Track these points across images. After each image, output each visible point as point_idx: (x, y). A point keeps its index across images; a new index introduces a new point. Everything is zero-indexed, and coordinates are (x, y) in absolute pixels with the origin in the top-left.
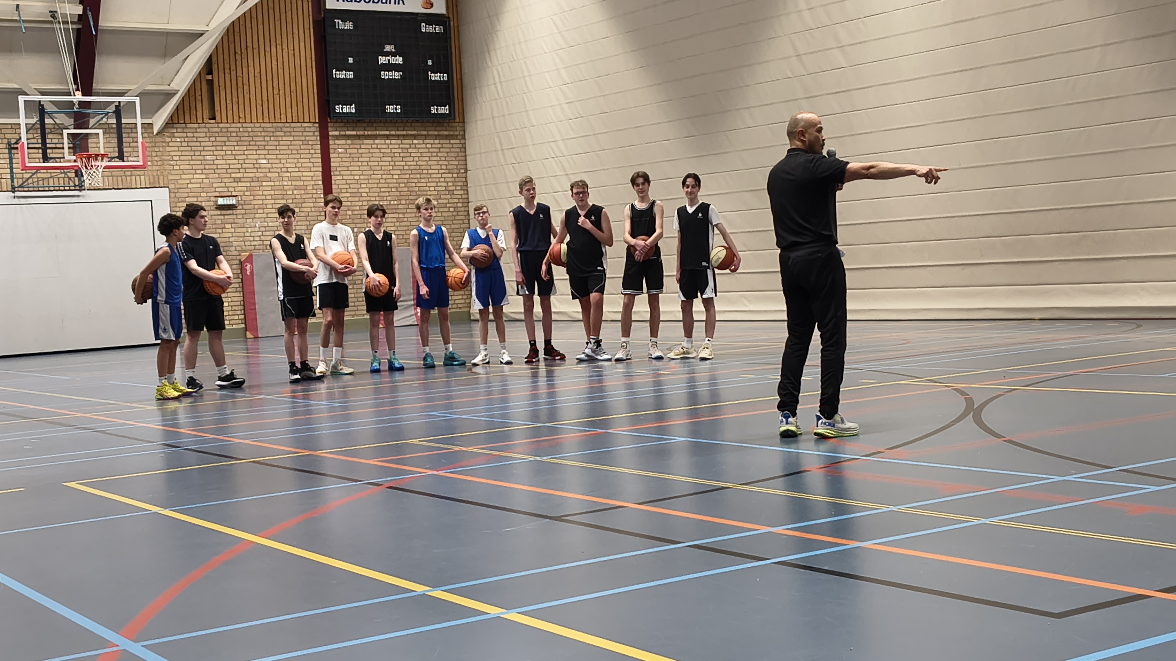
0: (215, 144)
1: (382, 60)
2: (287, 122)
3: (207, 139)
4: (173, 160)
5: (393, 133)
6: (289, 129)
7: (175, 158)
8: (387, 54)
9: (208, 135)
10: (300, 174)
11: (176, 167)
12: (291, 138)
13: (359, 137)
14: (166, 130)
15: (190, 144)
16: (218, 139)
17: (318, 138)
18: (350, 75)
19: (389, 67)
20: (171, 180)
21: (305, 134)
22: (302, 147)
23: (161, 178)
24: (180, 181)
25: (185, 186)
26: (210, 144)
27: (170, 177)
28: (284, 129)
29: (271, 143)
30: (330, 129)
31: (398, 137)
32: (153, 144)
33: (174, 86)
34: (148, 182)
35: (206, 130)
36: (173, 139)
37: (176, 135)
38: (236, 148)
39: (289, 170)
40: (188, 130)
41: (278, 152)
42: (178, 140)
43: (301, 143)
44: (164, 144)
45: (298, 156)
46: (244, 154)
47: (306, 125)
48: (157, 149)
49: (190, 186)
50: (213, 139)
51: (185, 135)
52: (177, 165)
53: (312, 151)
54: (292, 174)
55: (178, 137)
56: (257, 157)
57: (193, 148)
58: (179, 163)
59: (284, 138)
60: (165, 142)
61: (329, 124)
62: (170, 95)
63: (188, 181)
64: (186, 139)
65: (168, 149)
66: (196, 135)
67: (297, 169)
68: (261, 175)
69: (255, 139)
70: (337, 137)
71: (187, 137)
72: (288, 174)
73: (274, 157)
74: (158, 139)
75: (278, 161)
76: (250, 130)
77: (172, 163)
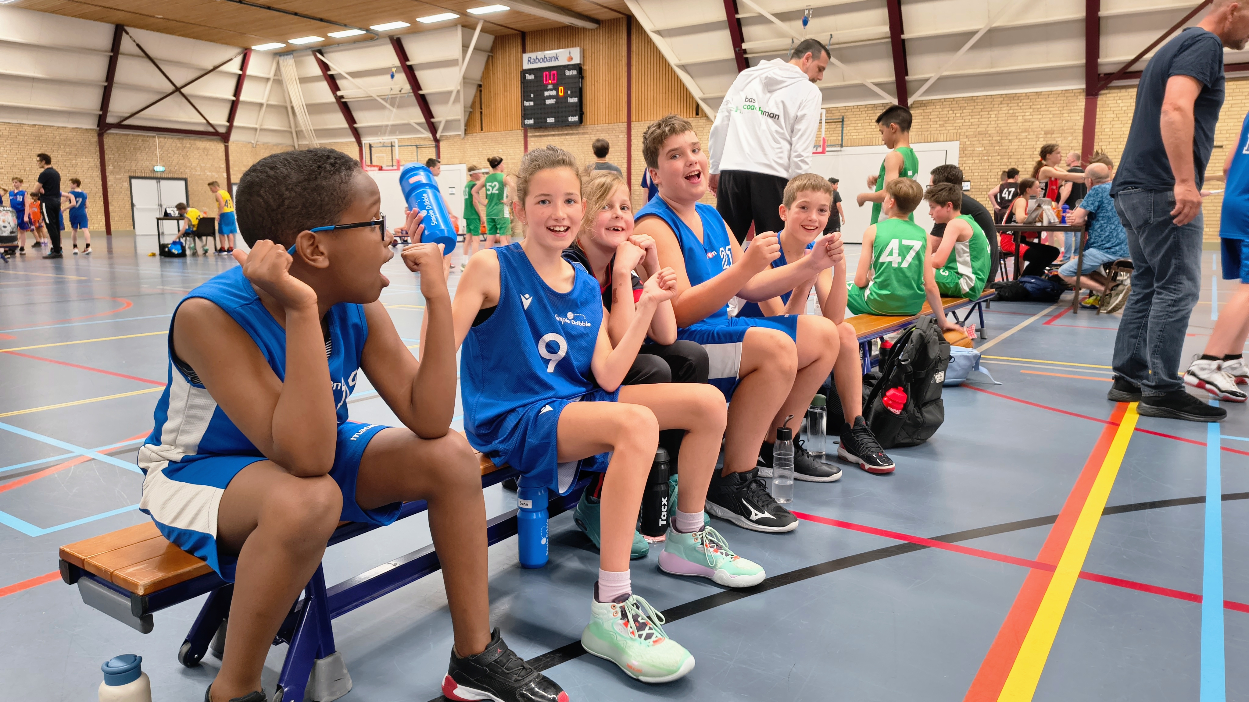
0: (483, 142)
1: (546, 94)
2: (510, 130)
5: (556, 133)
8: (548, 90)
9: (480, 138)
12: (512, 138)
13: (541, 136)
15: (474, 143)
16: (484, 140)
17: (523, 137)
18: (532, 103)
19: (550, 97)
21: (517, 135)
22: (516, 142)
23: (463, 159)
26: (481, 142)
27: (466, 159)
28: (509, 134)
29: (504, 141)
30: (527, 132)
31: (559, 135)
33: (459, 117)
34: (458, 161)
35: (480, 136)
36: (468, 141)
37: (469, 139)
38: (490, 144)
39: (510, 154)
40: (473, 136)
41: (506, 146)
43: (516, 140)
45: (514, 147)
46: (493, 147)
47: (518, 131)
48: (461, 146)
50: (482, 140)
51: (472, 139)
53: (520, 145)
56: (498, 148)
58: (469, 152)
59: (509, 138)
60: (465, 142)
61: (528, 130)
62: (459, 121)
64: (472, 141)
65: (466, 145)
66: (476, 138)
67: (513, 154)
69: (497, 139)
70: (531, 137)
73: (505, 148)
74: (461, 141)
76: (496, 135)
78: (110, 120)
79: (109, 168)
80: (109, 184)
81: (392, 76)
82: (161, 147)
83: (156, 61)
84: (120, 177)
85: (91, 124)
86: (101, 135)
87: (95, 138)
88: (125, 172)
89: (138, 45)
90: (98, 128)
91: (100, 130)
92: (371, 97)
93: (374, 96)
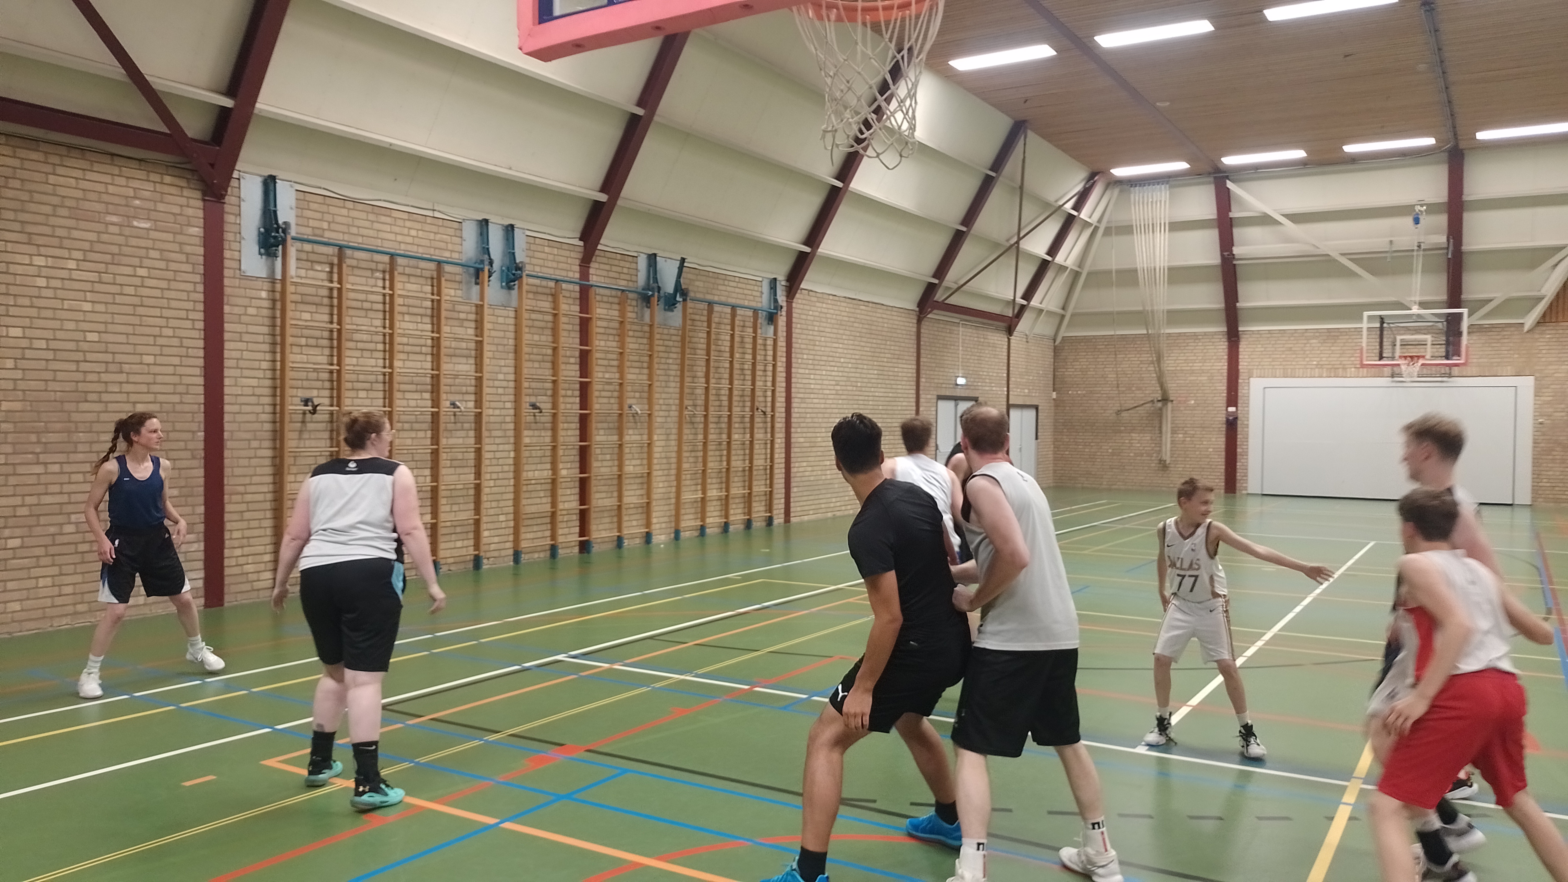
4: (1540, 353)
7: (1543, 352)
11: (1543, 360)
14: (1539, 328)
20: (1537, 370)
23: (1527, 368)
24: (1547, 372)
25: (1552, 375)
27: (1536, 368)
32: (1523, 341)
33: (1543, 292)
34: (1513, 372)
36: (1544, 336)
37: (1546, 332)
40: (1560, 328)
42: (1550, 336)
44: (1534, 340)
48: (1525, 344)
49: (1556, 375)
52: (1544, 357)
55: (1549, 333)
58: (1546, 355)
60: (1534, 338)
62: (1540, 299)
63: (1556, 371)
64: (1557, 336)
65: (1537, 344)
71: (1558, 333)
74: (1528, 335)
77: (1539, 355)
78: (938, 294)
79: (922, 381)
81: (1417, 221)
82: (963, 342)
83: (1024, 196)
84: (930, 396)
85: (909, 300)
86: (919, 321)
88: (934, 388)
90: (919, 309)
91: (921, 311)
92: (1328, 255)
93: (1335, 255)
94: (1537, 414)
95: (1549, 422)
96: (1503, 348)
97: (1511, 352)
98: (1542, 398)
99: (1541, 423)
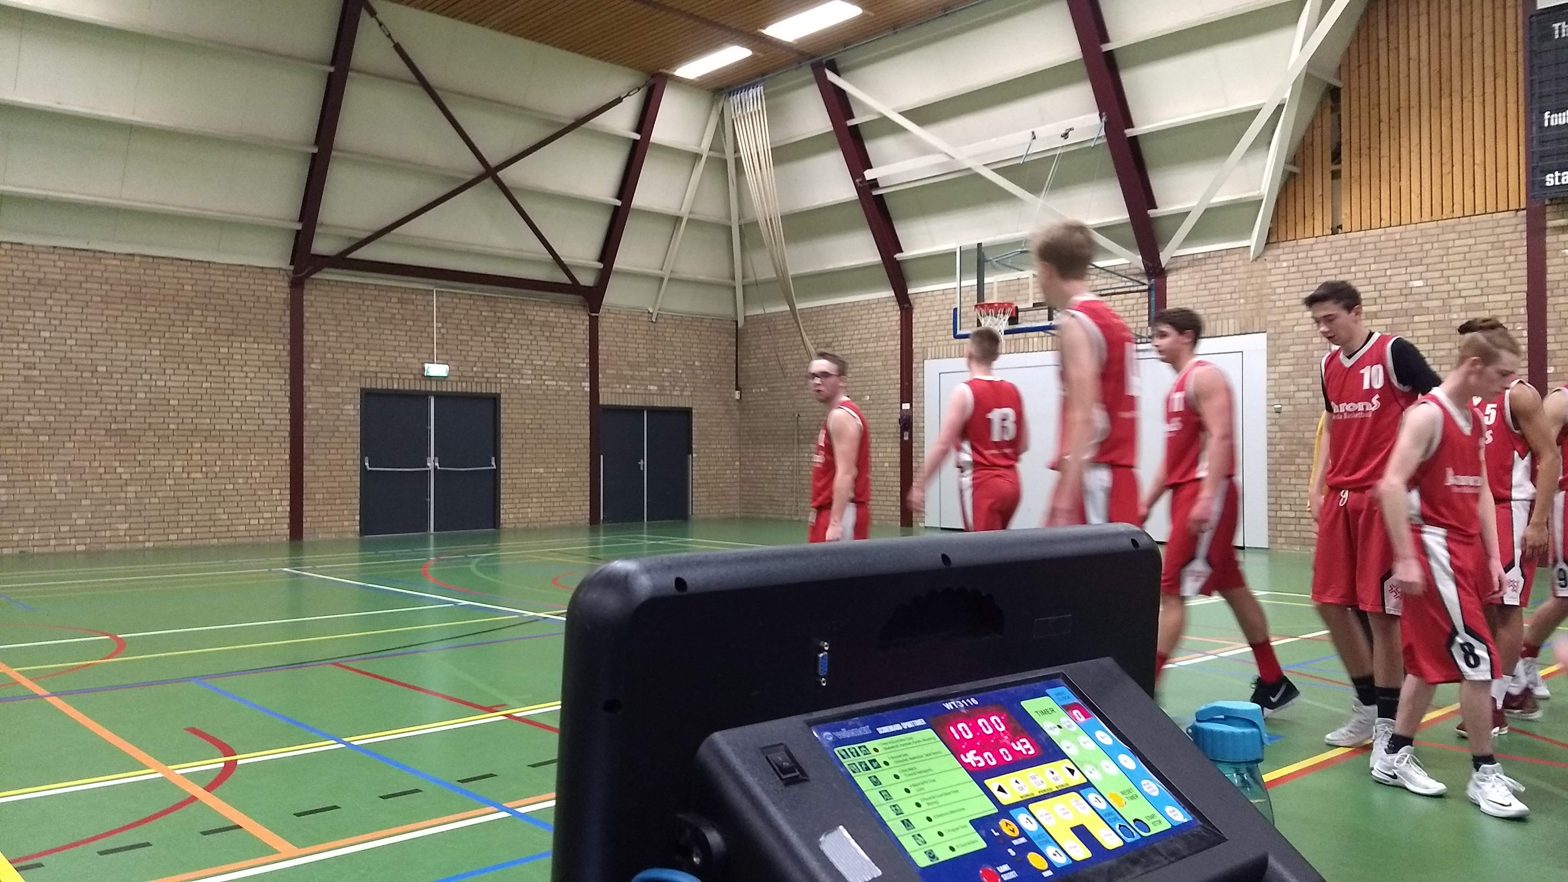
0: (1339, 264)
2: (1464, 216)
3: (1327, 258)
4: (1275, 294)
6: (1468, 227)
7: (1279, 291)
9: (1329, 252)
10: (1485, 298)
11: (1278, 304)
12: (1472, 241)
14: (1268, 252)
15: (1302, 268)
16: (1344, 256)
17: (1525, 235)
20: (1270, 322)
21: (1499, 230)
22: (1490, 254)
23: (1256, 320)
24: (1283, 323)
25: (1290, 329)
26: (1332, 265)
27: (1269, 318)
28: (1460, 228)
29: (1433, 253)
30: (1548, 216)
32: (1248, 275)
33: (1263, 190)
34: (1237, 326)
35: (1327, 245)
36: (1278, 265)
37: (1282, 257)
38: (1373, 267)
39: (1464, 293)
40: (1299, 249)
41: (1443, 266)
42: (1285, 264)
43: (1489, 246)
44: (1264, 273)
45: (1483, 269)
46: (1386, 275)
47: (1500, 215)
48: (1253, 281)
49: (1296, 329)
50: (1336, 257)
51: (1294, 256)
52: (1280, 300)
53: (1511, 259)
54: (1469, 300)
55: (1284, 260)
56: (1408, 277)
57: (1306, 274)
58: (1282, 297)
59: (1457, 243)
60: (1265, 270)
61: (1549, 209)
62: (1257, 204)
63: (1295, 323)
64: (1296, 262)
65: (1269, 279)
66: (1310, 254)
67: (1478, 292)
68: (1413, 305)
69: (1405, 249)
70: (1564, 230)
71: (1298, 258)
72: (1461, 301)
73: (1438, 274)
74: (1257, 266)
75: (1441, 281)
76: (1398, 236)
77: (1273, 297)
78: (322, 246)
79: (312, 367)
80: (309, 407)
81: (1051, 95)
82: (444, 318)
83: (439, 93)
84: (338, 390)
87: (280, 291)
88: (351, 378)
89: (398, 48)
90: (292, 268)
91: (295, 271)
93: (977, 166)
94: (1273, 395)
95: (1290, 408)
96: (1224, 290)
97: (1235, 296)
98: (1278, 369)
99: (1278, 412)
